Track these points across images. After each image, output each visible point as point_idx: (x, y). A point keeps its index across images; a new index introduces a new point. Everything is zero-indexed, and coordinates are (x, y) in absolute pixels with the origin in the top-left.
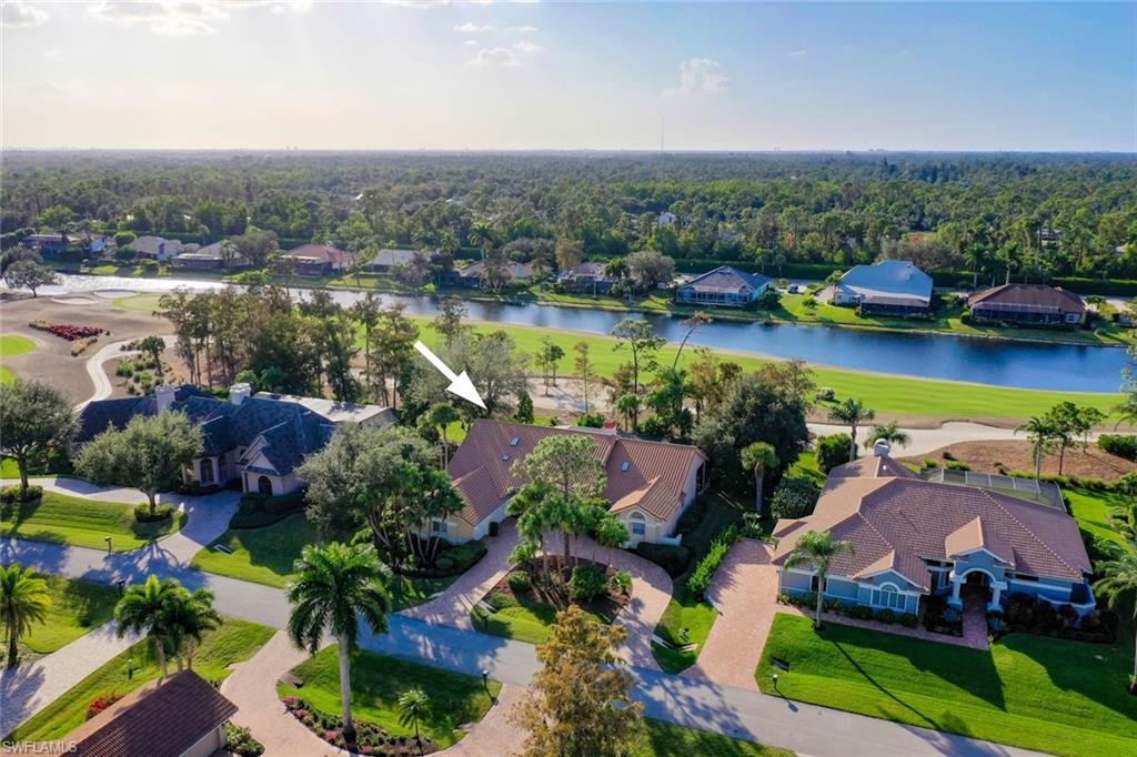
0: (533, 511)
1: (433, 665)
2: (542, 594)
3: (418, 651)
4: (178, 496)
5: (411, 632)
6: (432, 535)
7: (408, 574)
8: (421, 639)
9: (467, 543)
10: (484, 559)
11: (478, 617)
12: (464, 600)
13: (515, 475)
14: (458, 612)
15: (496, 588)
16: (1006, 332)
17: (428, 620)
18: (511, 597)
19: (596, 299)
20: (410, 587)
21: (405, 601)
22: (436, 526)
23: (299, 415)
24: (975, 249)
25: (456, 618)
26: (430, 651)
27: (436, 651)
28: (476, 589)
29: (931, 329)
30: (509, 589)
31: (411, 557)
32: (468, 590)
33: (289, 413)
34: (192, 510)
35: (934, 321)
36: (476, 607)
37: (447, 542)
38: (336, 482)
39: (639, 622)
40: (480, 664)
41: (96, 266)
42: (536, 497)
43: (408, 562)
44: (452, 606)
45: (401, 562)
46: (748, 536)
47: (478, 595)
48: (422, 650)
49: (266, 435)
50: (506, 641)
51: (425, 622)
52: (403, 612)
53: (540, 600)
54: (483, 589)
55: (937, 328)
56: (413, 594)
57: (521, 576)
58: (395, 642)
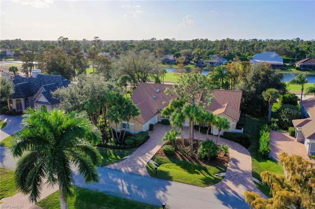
0: (179, 112)
1: (129, 198)
2: (181, 156)
3: (118, 189)
4: (6, 116)
5: (113, 177)
6: (122, 130)
7: (111, 147)
8: (119, 181)
9: (140, 133)
10: (148, 140)
11: (150, 169)
12: (142, 160)
13: (167, 94)
14: (139, 165)
15: (157, 153)
16: (312, 72)
17: (123, 170)
18: (166, 158)
19: (170, 65)
20: (112, 153)
21: (110, 161)
22: (124, 126)
23: (61, 80)
24: (296, 48)
25: (138, 169)
26: (125, 188)
27: (129, 188)
28: (147, 154)
29: (286, 71)
30: (164, 154)
31: (112, 139)
32: (143, 154)
33: (57, 80)
34: (10, 121)
35: (286, 69)
36: (148, 163)
37: (129, 133)
38: (73, 99)
39: (241, 170)
40: (157, 197)
41: (7, 59)
42: (179, 105)
43: (111, 142)
44: (135, 162)
45: (107, 141)
46: (273, 129)
47: (149, 157)
48: (120, 188)
49: (44, 87)
50: (170, 182)
51: (121, 171)
52: (108, 167)
53: (181, 160)
54: (151, 154)
55: (288, 71)
56: (113, 156)
57: (170, 147)
58: (104, 183)
